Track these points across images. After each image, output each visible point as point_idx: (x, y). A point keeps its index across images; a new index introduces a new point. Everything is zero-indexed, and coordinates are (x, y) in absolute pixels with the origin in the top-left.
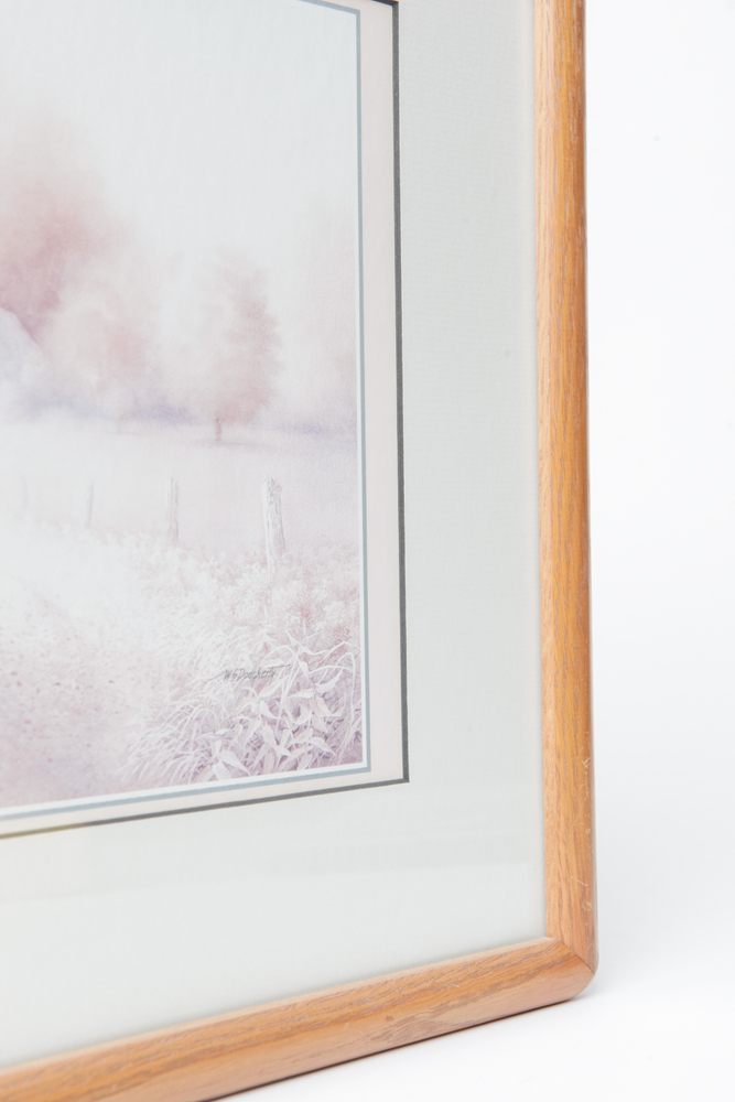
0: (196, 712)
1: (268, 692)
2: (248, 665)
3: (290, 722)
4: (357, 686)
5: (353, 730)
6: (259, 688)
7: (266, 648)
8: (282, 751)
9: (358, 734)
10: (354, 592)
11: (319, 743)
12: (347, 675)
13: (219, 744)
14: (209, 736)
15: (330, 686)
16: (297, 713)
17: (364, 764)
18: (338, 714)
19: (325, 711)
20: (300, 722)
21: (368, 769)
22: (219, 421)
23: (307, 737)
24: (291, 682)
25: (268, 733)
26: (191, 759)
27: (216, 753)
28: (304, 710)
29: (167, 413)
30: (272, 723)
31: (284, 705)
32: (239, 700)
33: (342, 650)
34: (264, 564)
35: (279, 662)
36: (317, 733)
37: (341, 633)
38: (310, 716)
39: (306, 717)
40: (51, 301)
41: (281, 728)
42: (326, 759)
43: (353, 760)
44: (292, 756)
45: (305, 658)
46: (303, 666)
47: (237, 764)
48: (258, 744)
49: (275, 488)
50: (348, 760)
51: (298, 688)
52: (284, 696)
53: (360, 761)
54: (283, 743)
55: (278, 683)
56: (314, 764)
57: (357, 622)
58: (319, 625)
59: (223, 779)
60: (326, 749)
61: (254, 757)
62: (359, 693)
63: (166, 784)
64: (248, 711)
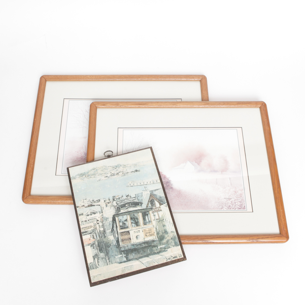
0: (221, 202)
1: (231, 200)
2: (228, 198)
3: (234, 204)
4: (244, 201)
5: (244, 206)
6: (229, 200)
7: (230, 196)
8: (233, 207)
9: (245, 206)
10: (243, 190)
11: (239, 207)
12: (242, 199)
13: (224, 206)
14: (223, 205)
15: (240, 200)
16: (235, 203)
17: (246, 210)
18: (241, 204)
19: (239, 203)
20: (235, 204)
21: (247, 210)
22: (222, 172)
23: (237, 206)
24: (234, 199)
25: (231, 205)
26: (221, 207)
27: (224, 207)
28: (236, 203)
29: (215, 171)
30: (232, 204)
31: (233, 202)
32: (227, 201)
33: (241, 196)
34: (229, 186)
35: (232, 197)
36: (238, 206)
37: (241, 194)
38: (237, 204)
39: (236, 204)
40: (201, 161)
41: (233, 205)
42: (240, 209)
43: (244, 209)
44: (235, 208)
45: (236, 197)
46: (236, 198)
47: (227, 208)
48: (230, 206)
49: (230, 178)
50: (243, 209)
51: (235, 200)
52: (233, 201)
53: (245, 209)
54: (233, 206)
55: (232, 200)
56: (238, 209)
57: (243, 193)
58: (237, 193)
59: (225, 209)
60: (240, 207)
61: (229, 207)
62: (244, 202)
63: (217, 209)
64: (228, 202)
